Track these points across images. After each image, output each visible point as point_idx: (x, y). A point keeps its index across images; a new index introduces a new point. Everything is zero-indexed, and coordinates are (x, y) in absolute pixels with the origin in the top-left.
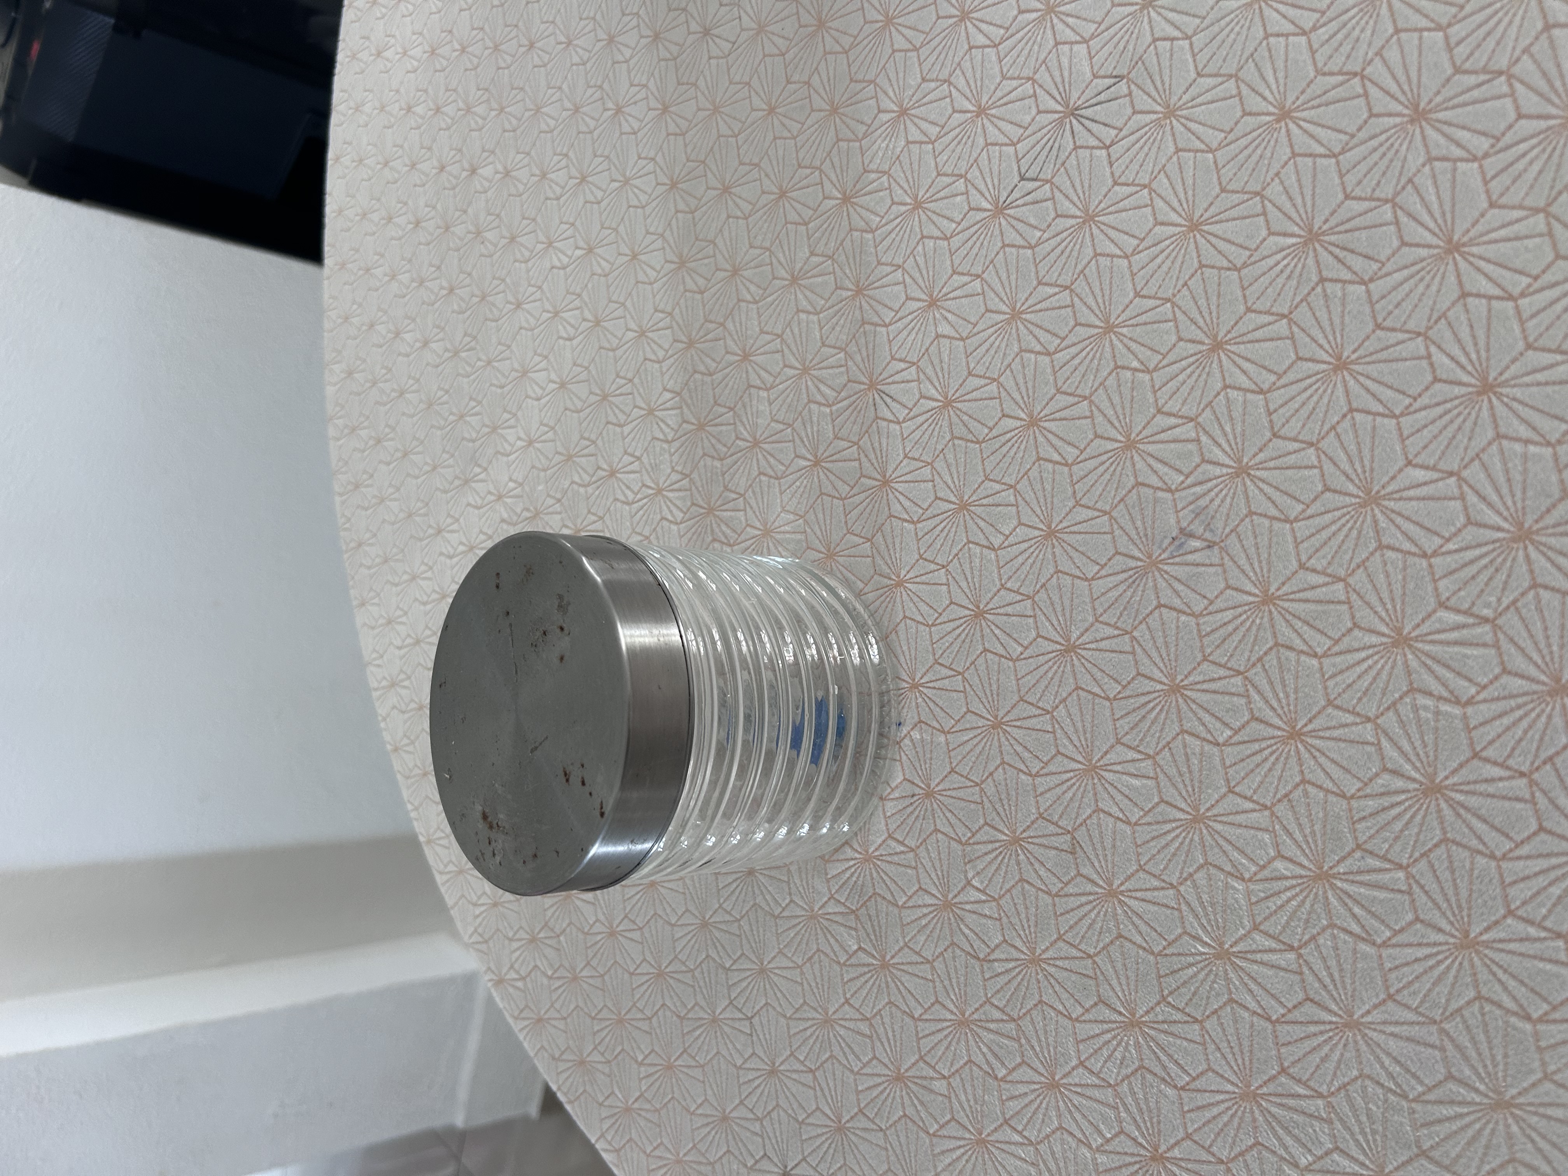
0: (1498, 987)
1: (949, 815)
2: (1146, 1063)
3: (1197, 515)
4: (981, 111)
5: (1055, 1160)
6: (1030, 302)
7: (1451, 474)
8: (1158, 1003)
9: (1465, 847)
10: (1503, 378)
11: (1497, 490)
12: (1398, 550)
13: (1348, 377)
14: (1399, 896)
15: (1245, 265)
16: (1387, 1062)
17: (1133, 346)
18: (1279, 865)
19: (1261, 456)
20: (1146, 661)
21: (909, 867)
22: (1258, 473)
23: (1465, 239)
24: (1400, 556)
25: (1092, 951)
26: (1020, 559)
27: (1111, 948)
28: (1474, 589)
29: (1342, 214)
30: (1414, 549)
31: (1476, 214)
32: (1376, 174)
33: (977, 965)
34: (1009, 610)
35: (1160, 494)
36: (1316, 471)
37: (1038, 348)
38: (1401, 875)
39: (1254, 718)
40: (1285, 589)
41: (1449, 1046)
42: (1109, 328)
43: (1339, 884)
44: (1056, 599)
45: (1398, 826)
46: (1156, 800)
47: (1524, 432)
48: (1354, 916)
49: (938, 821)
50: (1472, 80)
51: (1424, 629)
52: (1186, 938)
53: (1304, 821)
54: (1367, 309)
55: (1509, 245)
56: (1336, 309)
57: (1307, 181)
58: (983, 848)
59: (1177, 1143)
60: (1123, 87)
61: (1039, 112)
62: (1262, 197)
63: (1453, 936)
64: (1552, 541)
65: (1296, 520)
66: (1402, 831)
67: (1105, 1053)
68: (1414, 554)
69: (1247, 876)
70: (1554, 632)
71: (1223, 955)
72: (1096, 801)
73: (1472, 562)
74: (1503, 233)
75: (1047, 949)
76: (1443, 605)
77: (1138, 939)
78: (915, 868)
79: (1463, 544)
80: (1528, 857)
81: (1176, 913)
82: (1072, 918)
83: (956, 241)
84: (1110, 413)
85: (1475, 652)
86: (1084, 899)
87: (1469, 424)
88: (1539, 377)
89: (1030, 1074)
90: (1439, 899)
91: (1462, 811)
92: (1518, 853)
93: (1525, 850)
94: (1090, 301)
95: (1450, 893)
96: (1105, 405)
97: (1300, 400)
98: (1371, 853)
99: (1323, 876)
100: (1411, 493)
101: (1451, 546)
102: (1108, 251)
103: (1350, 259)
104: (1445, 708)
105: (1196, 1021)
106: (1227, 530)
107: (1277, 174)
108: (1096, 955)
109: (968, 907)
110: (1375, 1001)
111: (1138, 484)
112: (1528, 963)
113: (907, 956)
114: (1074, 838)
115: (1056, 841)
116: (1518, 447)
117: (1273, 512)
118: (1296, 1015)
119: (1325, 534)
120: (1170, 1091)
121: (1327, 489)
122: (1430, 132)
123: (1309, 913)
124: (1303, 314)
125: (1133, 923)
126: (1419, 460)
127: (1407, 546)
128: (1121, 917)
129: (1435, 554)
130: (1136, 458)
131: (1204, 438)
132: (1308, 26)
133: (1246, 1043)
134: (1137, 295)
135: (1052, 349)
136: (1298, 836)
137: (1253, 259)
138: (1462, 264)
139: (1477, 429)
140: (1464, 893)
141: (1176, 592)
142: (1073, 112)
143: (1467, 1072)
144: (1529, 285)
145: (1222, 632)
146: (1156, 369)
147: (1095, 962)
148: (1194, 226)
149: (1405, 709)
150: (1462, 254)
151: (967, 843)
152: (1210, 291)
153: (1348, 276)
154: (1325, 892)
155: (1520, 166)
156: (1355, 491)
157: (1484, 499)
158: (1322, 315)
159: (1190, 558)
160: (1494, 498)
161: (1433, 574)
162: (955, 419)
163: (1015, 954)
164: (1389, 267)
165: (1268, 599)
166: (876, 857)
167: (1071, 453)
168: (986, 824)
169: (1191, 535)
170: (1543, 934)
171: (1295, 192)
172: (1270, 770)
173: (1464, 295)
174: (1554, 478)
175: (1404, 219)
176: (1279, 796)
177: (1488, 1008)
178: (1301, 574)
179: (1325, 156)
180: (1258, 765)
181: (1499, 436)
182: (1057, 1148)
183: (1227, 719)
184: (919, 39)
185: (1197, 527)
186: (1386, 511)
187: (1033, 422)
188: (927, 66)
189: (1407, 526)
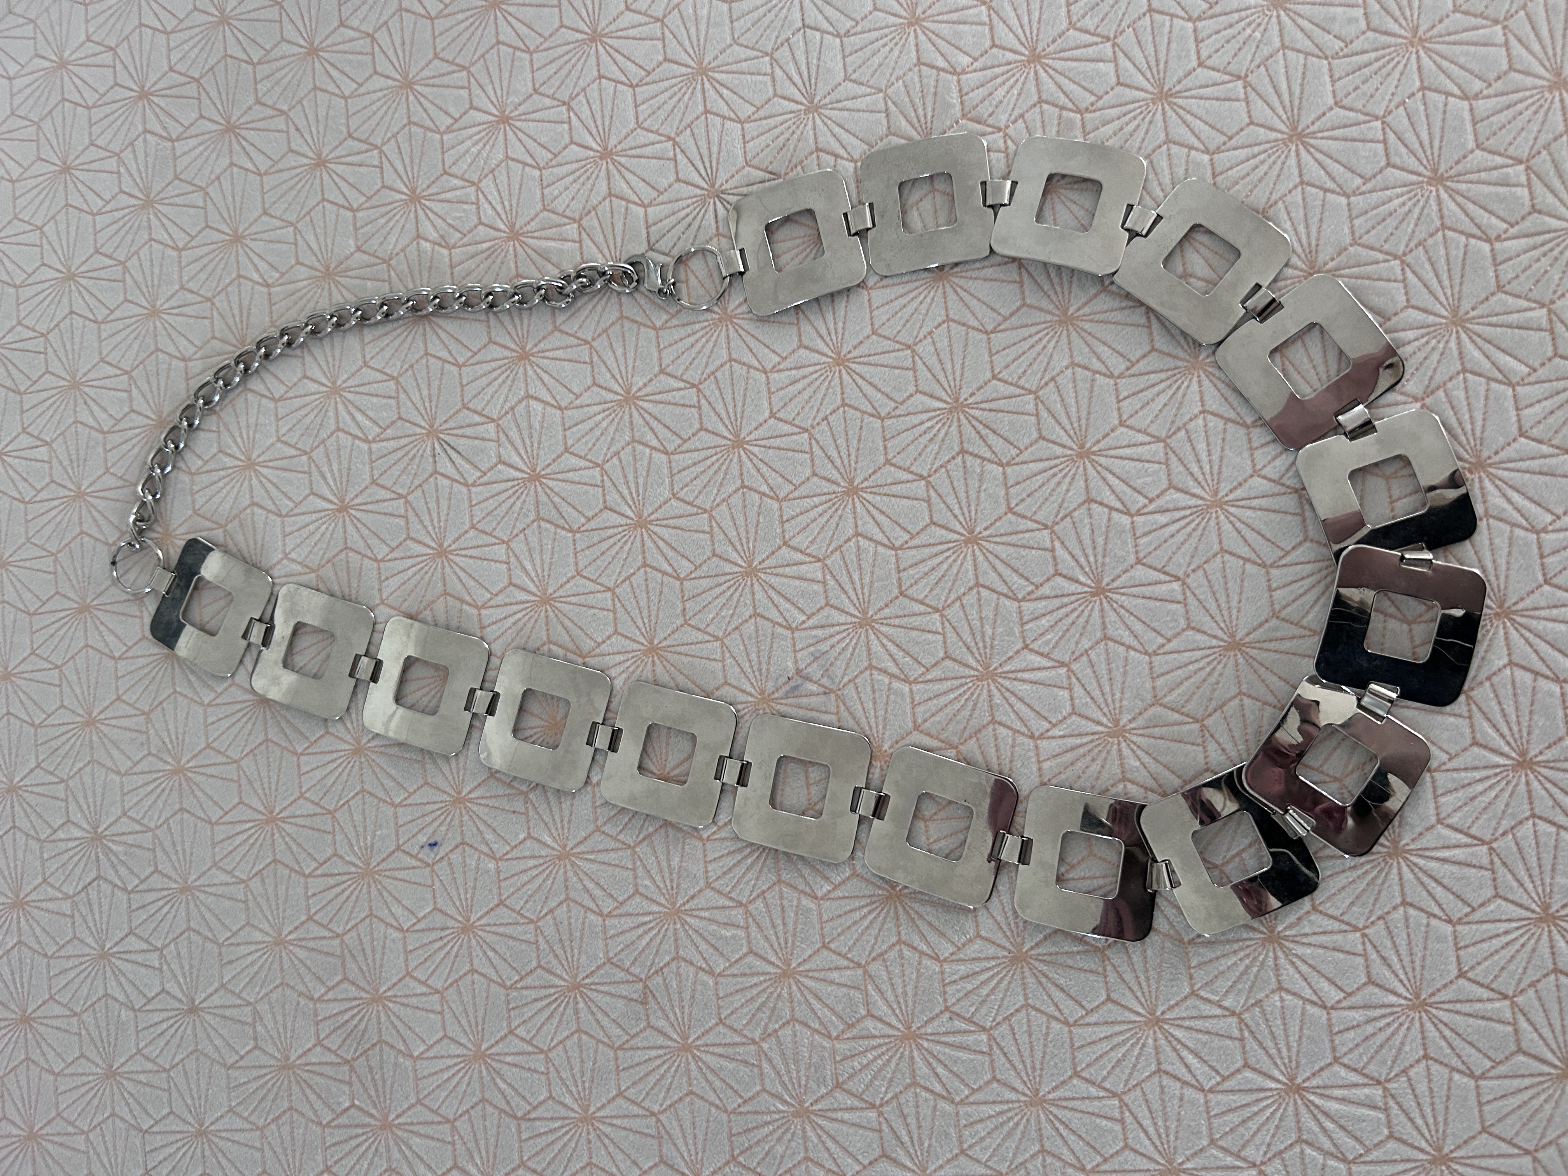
0: (1059, 1141)
1: (491, 954)
3: (816, 658)
4: (606, 154)
6: (648, 389)
8: (728, 1163)
9: (1042, 1012)
10: (1115, 585)
11: (1100, 687)
12: (1008, 727)
13: (978, 553)
14: (980, 1057)
15: (889, 416)
17: (765, 469)
18: (869, 1023)
19: (887, 612)
21: (433, 1011)
22: (883, 629)
23: (1095, 448)
24: (1010, 733)
25: (656, 1108)
27: (680, 1106)
29: (988, 392)
30: (1024, 729)
31: (1108, 429)
32: (1024, 362)
33: (513, 1123)
35: (779, 630)
36: (940, 637)
37: (654, 443)
38: (984, 1037)
39: (856, 875)
42: (739, 443)
43: (926, 1044)
45: (984, 991)
46: (745, 950)
47: (1129, 640)
48: (937, 1075)
49: (476, 962)
50: (1117, 301)
52: (766, 1096)
53: (898, 981)
54: (1002, 491)
55: (1132, 464)
56: (974, 484)
57: (958, 349)
58: (534, 994)
61: (678, 180)
62: (913, 351)
63: (1024, 1094)
64: (1142, 741)
65: (916, 682)
66: (988, 995)
68: (1023, 734)
69: (834, 1034)
71: (803, 1113)
72: (677, 947)
73: (1073, 749)
74: (1128, 452)
75: (603, 1106)
76: (1043, 785)
77: (712, 1097)
78: (441, 1013)
79: (1067, 732)
80: (1096, 1024)
81: (756, 1070)
82: (638, 1073)
84: (732, 533)
86: (653, 1053)
87: (1082, 620)
88: (1145, 591)
90: (1016, 1060)
91: (1044, 980)
92: (1087, 1020)
93: (1093, 1018)
94: (720, 407)
95: (1027, 1054)
96: (727, 524)
98: (958, 1015)
99: (911, 1036)
100: (1026, 675)
101: (1056, 732)
102: (745, 360)
103: (991, 438)
106: (846, 679)
107: (930, 333)
108: (661, 1112)
109: (508, 1059)
110: (949, 1156)
111: (756, 615)
112: (1086, 1119)
113: (420, 1114)
114: (646, 987)
115: (624, 990)
116: (1121, 651)
117: (894, 670)
119: (941, 701)
121: (947, 656)
122: (1075, 338)
123: (894, 1072)
124: (941, 480)
125: (707, 1080)
126: (1035, 646)
127: (1018, 725)
128: (695, 1072)
129: (1041, 737)
130: (757, 587)
131: (830, 582)
134: (773, 415)
135: (671, 448)
136: (889, 995)
137: (898, 412)
138: (1091, 471)
139: (1089, 627)
140: (1039, 1055)
142: (719, 195)
144: (1145, 506)
146: (785, 499)
147: (658, 1120)
148: (841, 361)
150: (1092, 461)
151: (512, 988)
152: (850, 433)
153: (987, 454)
154: (911, 1052)
155: (1149, 394)
156: (974, 664)
157: (1088, 693)
158: (960, 485)
159: (805, 701)
160: (1097, 693)
161: (1038, 755)
162: (543, 498)
163: (563, 1112)
164: (1026, 455)
166: (388, 999)
167: (684, 567)
168: (539, 966)
169: (807, 679)
170: (1102, 1094)
171: (945, 356)
172: (867, 928)
173: (1090, 500)
174: (1148, 685)
175: (1044, 414)
176: (874, 954)
177: (1049, 1160)
178: (917, 737)
179: (978, 330)
180: (855, 923)
181: (1106, 637)
183: (829, 874)
184: (533, 41)
185: (815, 671)
186: (1000, 688)
187: (642, 523)
188: (540, 76)
189: (1019, 706)
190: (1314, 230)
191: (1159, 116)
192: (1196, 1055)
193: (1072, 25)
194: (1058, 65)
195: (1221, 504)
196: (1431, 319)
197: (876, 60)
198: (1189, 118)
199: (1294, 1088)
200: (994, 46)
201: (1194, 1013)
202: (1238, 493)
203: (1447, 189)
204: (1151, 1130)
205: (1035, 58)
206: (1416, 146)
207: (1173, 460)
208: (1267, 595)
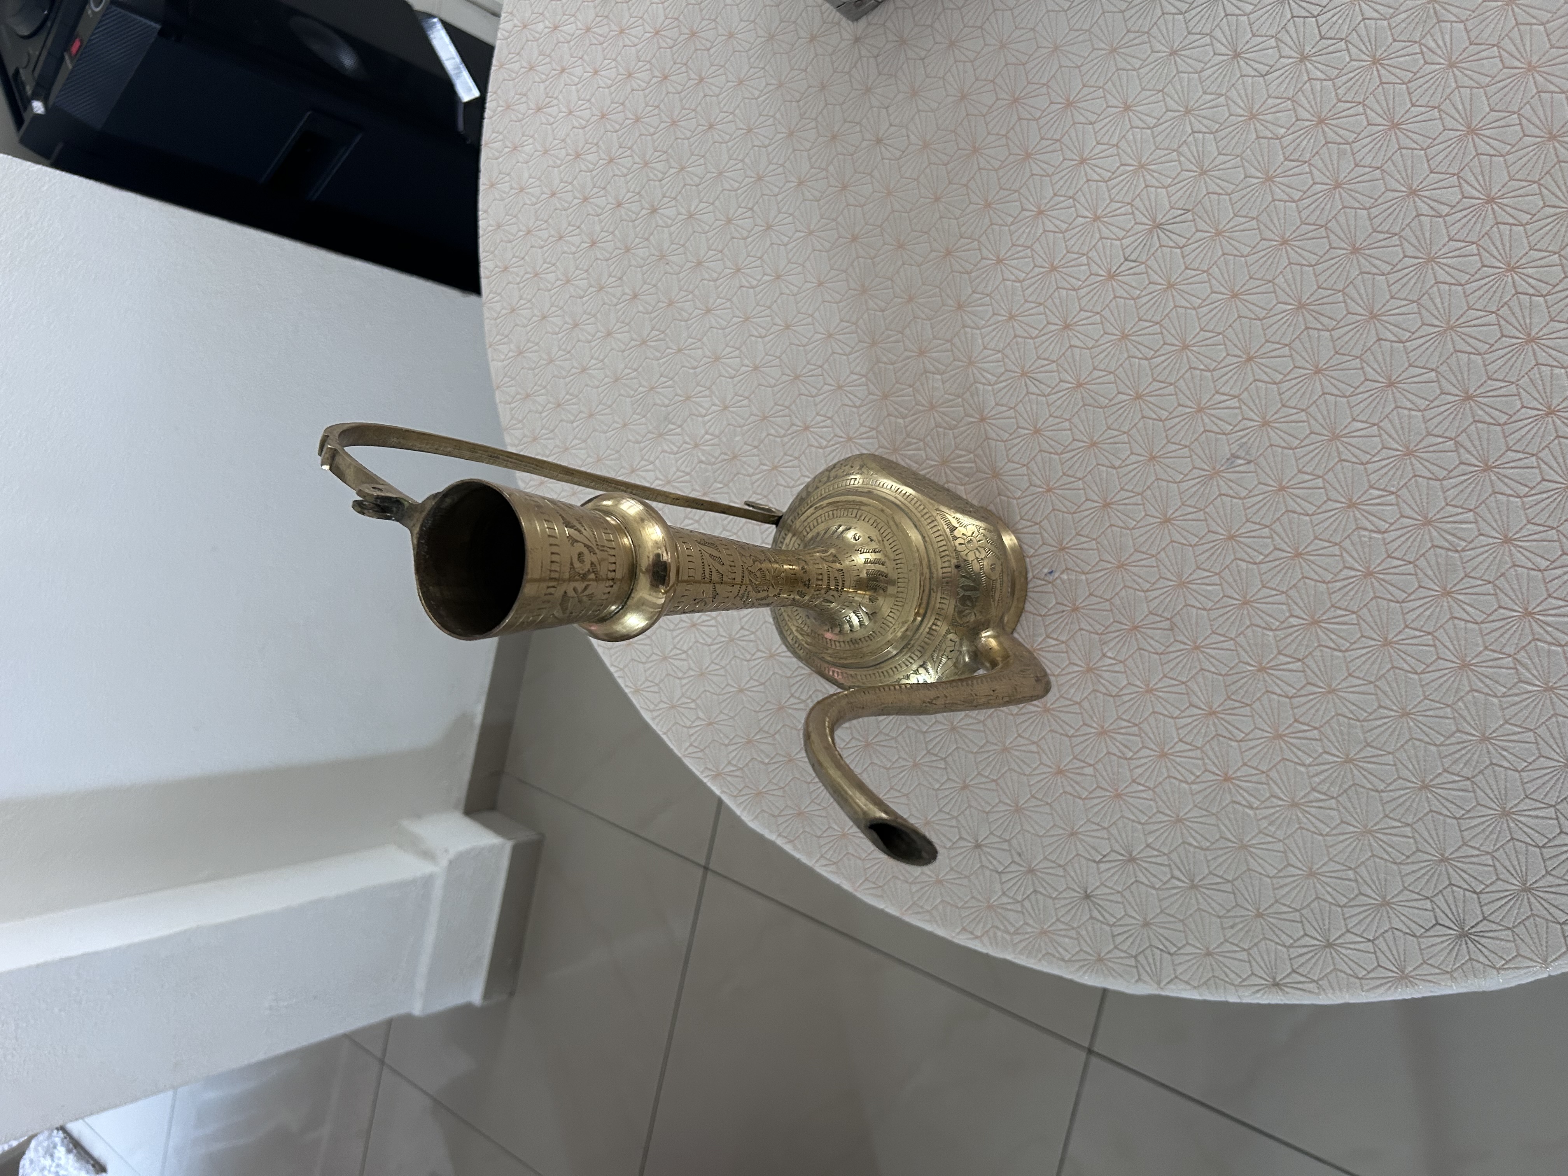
0: (1402, 662)
1: (1089, 619)
2: (1220, 732)
3: (1241, 446)
4: (1097, 218)
5: (1166, 794)
6: (1134, 330)
7: (1374, 425)
9: (1384, 599)
10: (1398, 380)
11: (1397, 432)
12: (1349, 462)
13: (1322, 377)
14: (1353, 626)
15: (1264, 318)
16: (1349, 705)
17: (1201, 357)
18: (1291, 620)
19: (1276, 416)
20: (1213, 524)
22: (1275, 425)
23: (1379, 313)
24: (1350, 464)
25: (1184, 680)
26: (1133, 474)
28: (1386, 479)
29: (1317, 296)
30: (1357, 461)
32: (1335, 276)
33: (1111, 699)
34: (1127, 501)
35: (1219, 436)
36: (1306, 423)
37: (1140, 356)
38: (1354, 616)
39: (1276, 549)
40: (1291, 483)
41: (1379, 692)
42: (1185, 347)
43: (1323, 625)
44: (1157, 494)
45: (1352, 593)
46: (1222, 596)
47: (1409, 405)
48: (1331, 639)
49: (1081, 624)
50: (1382, 236)
51: (1363, 499)
52: (1242, 664)
53: (1305, 597)
54: (1331, 344)
56: (1315, 343)
57: (1298, 278)
58: (1113, 635)
59: (1239, 769)
60: (1189, 216)
61: (1136, 223)
62: (1273, 283)
63: (1380, 641)
64: (1422, 455)
65: (1296, 448)
66: (1354, 596)
67: (1195, 731)
68: (1357, 463)
69: (1274, 628)
70: (1424, 497)
71: (1262, 669)
73: (1385, 466)
74: (1397, 311)
75: (1157, 683)
76: (1372, 487)
77: (1213, 669)
79: (1381, 458)
80: (1414, 600)
81: (1235, 652)
82: (1172, 665)
83: (1083, 292)
84: (1188, 393)
85: (1388, 508)
87: (1382, 401)
88: (1415, 379)
89: (1148, 752)
90: (1373, 624)
91: (1383, 583)
92: (1409, 598)
93: (1412, 597)
94: (1173, 331)
95: (1378, 621)
96: (1184, 388)
97: (1296, 388)
98: (1340, 608)
99: (1316, 623)
100: (1355, 434)
101: (1376, 459)
102: (1183, 305)
103: (1322, 319)
104: (1374, 535)
105: (1247, 705)
106: (1258, 454)
109: (1104, 669)
110: (1343, 678)
111: (1205, 431)
112: (1414, 647)
114: (1172, 622)
115: (1161, 625)
116: (1406, 412)
117: (1284, 445)
118: (1303, 692)
119: (1312, 455)
120: (1234, 744)
121: (1312, 432)
122: (1360, 258)
123: (1308, 641)
124: (1297, 345)
126: (1359, 418)
127: (1354, 460)
129: (1367, 463)
130: (1204, 417)
131: (1244, 407)
132: (1296, 198)
133: (1276, 711)
134: (1202, 330)
135: (1149, 357)
136: (1301, 604)
137: (1269, 315)
138: (1378, 325)
139: (1387, 404)
140: (1385, 620)
141: (1231, 488)
142: (1159, 226)
143: (1388, 702)
144: (1410, 337)
145: (1257, 507)
146: (1214, 370)
148: (1235, 296)
149: (1355, 538)
150: (1378, 320)
151: (1102, 634)
152: (1245, 330)
153: (1320, 327)
154: (1316, 630)
155: (1405, 280)
156: (1327, 433)
157: (1390, 436)
158: (1307, 345)
159: (1237, 469)
160: (1395, 436)
161: (1367, 472)
162: (1085, 395)
163: (1137, 689)
164: (1342, 323)
165: (1282, 488)
167: (1164, 414)
168: (1114, 621)
169: (1238, 457)
170: (1422, 634)
171: (1291, 282)
173: (1380, 340)
174: (1423, 426)
175: (1349, 300)
177: (1397, 671)
178: (1300, 475)
179: (1307, 266)
180: (1278, 572)
181: (1397, 407)
182: (1168, 788)
183: (1261, 550)
184: (1051, 170)
185: (1242, 453)
186: (1342, 443)
187: (1139, 397)
188: (1057, 186)
189: (1353, 450)
190: (1487, 178)
191: (1393, 136)
192: (1472, 606)
193: (1340, 101)
194: (1334, 122)
195: (1452, 328)
196: (1558, 210)
197: (1234, 141)
198: (1410, 134)
199: (1528, 614)
200: (1298, 120)
201: (1468, 585)
202: (1462, 320)
203: (1559, 142)
204: (1451, 647)
205: (1321, 121)
206: (1538, 123)
207: (1423, 311)
208: (1483, 369)
